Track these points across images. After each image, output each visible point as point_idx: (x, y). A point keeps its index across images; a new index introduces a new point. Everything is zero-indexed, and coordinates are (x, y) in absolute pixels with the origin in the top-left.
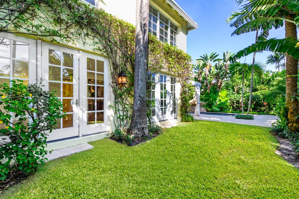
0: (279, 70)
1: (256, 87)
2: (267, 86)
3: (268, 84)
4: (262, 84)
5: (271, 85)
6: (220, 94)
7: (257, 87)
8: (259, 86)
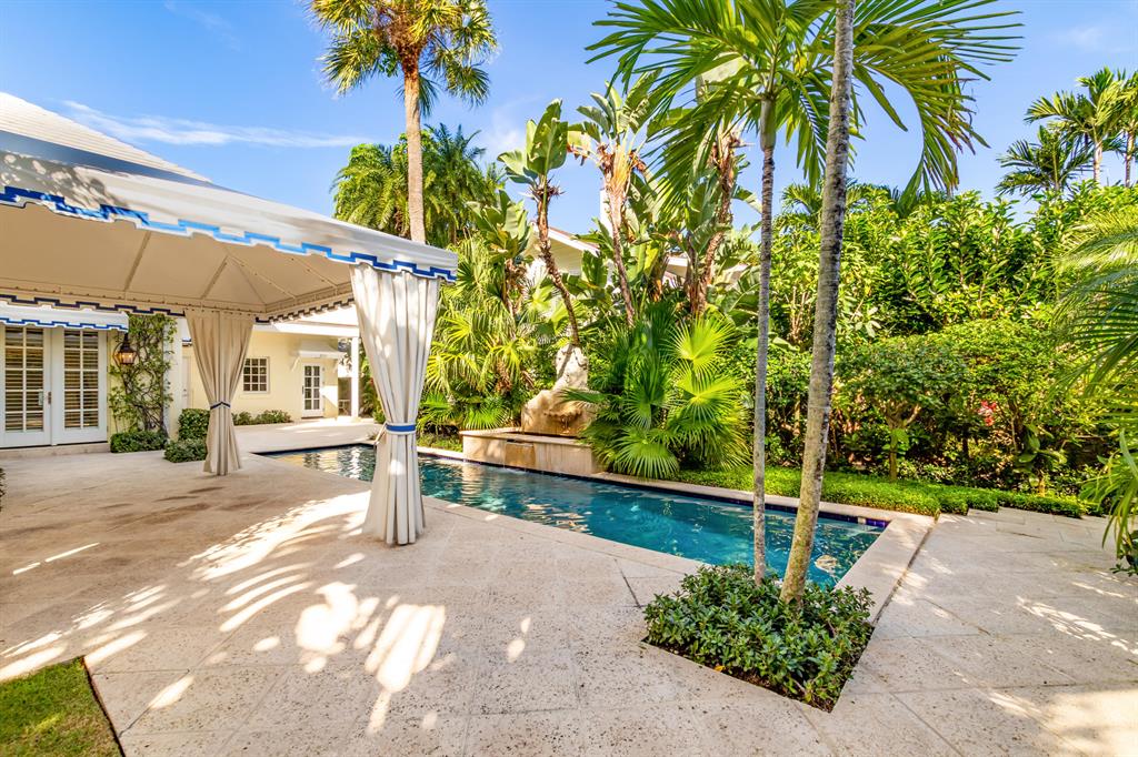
0: (1128, 177)
1: (932, 298)
2: (1005, 292)
3: (1010, 280)
4: (968, 283)
5: (1034, 283)
6: (684, 350)
7: (939, 299)
8: (951, 296)
